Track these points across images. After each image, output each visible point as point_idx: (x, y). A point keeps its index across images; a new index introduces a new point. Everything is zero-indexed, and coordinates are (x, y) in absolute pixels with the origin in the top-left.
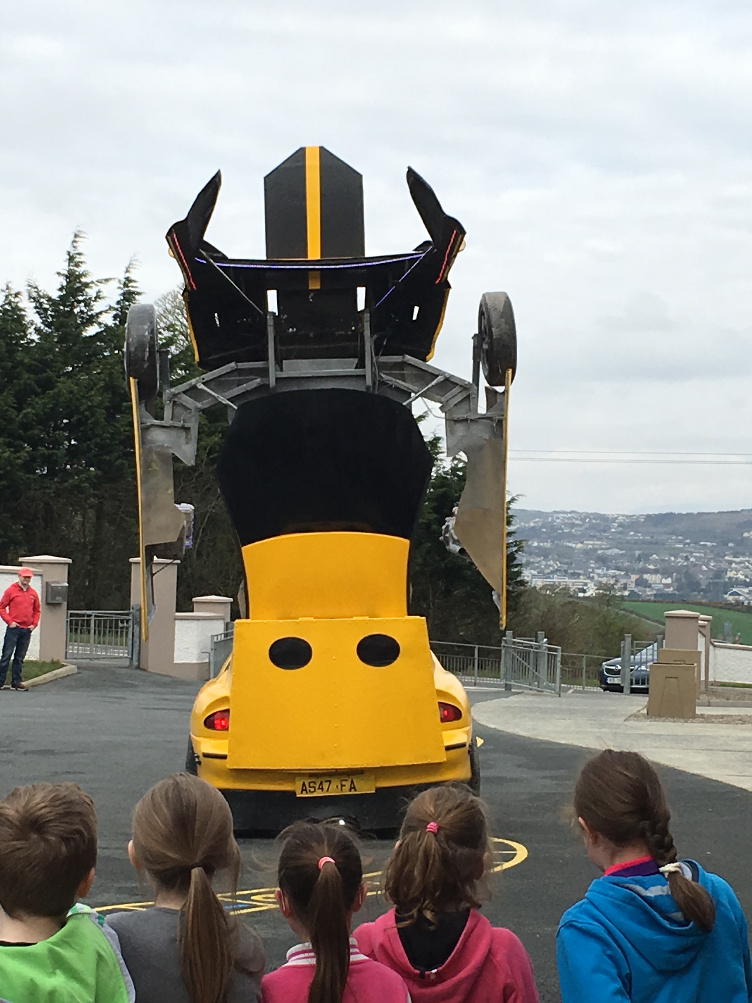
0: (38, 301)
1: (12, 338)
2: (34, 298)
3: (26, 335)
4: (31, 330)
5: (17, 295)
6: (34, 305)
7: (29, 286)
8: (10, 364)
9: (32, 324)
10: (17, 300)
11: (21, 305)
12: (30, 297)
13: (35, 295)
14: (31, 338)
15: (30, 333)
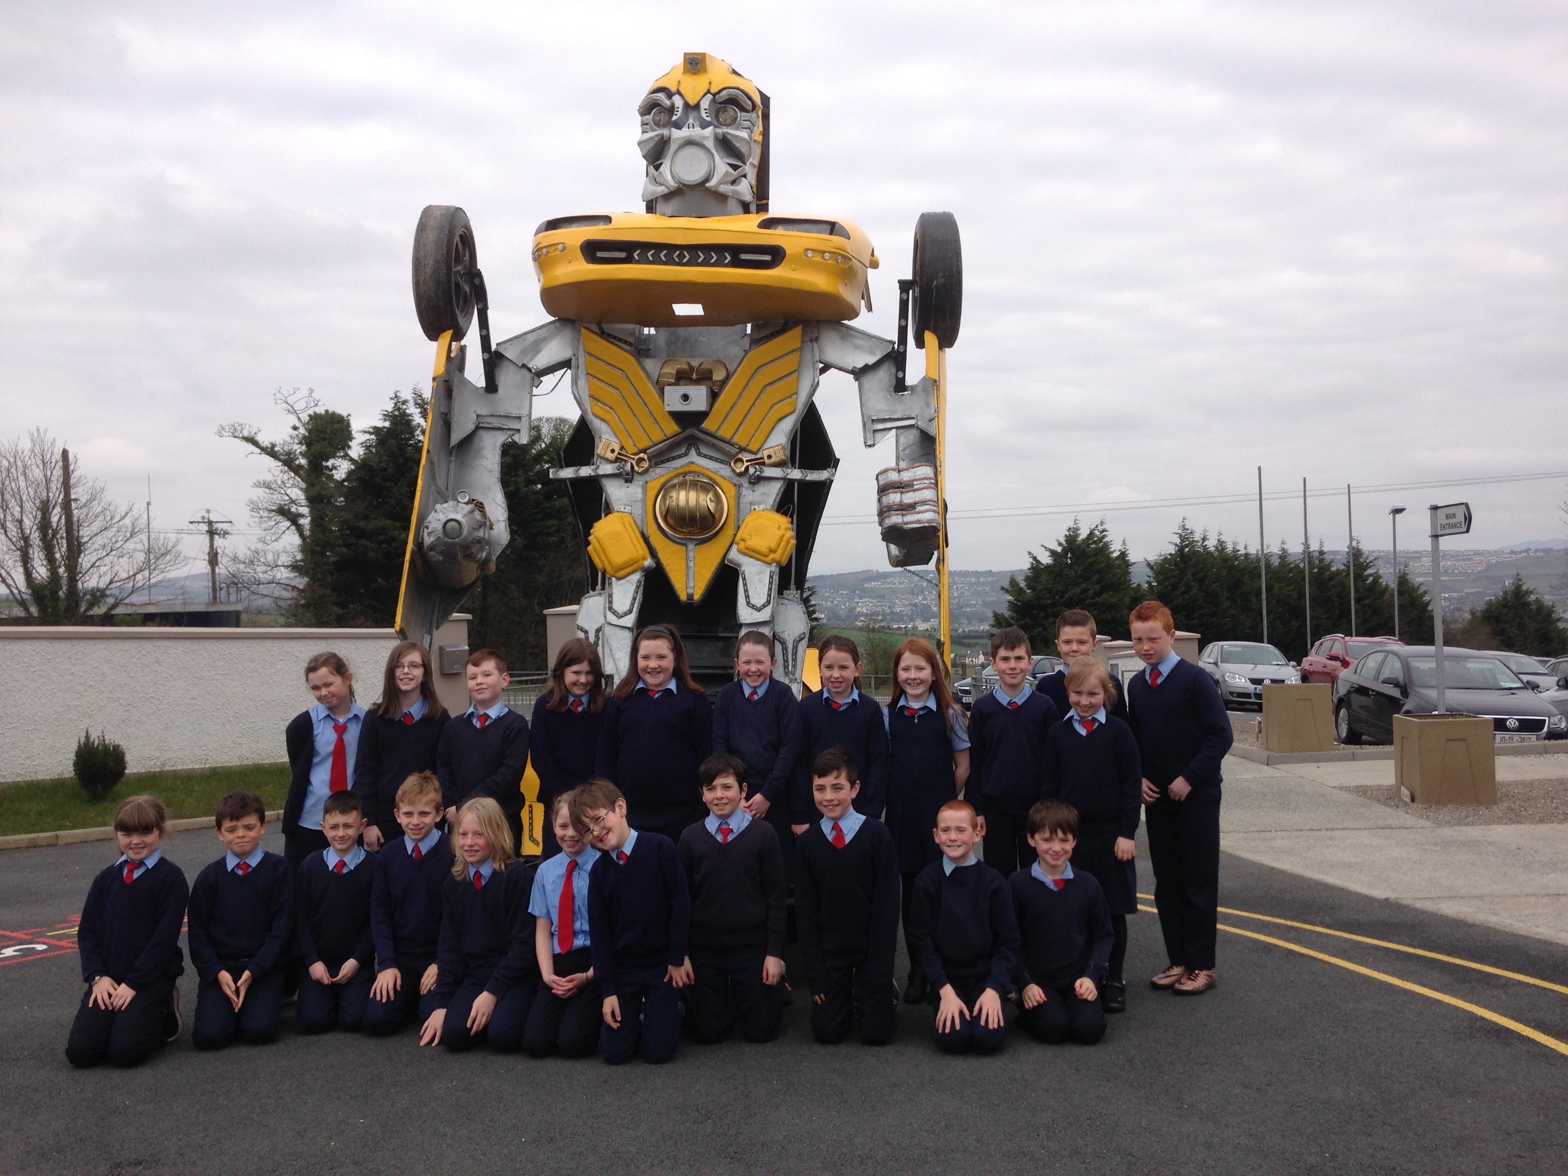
0: (423, 407)
1: (402, 439)
2: (419, 404)
3: (414, 436)
4: (418, 432)
5: (405, 402)
6: (419, 410)
7: (415, 394)
8: (401, 460)
9: (419, 427)
10: (404, 407)
11: (407, 411)
12: (416, 404)
13: (419, 401)
14: (419, 438)
15: (418, 435)
